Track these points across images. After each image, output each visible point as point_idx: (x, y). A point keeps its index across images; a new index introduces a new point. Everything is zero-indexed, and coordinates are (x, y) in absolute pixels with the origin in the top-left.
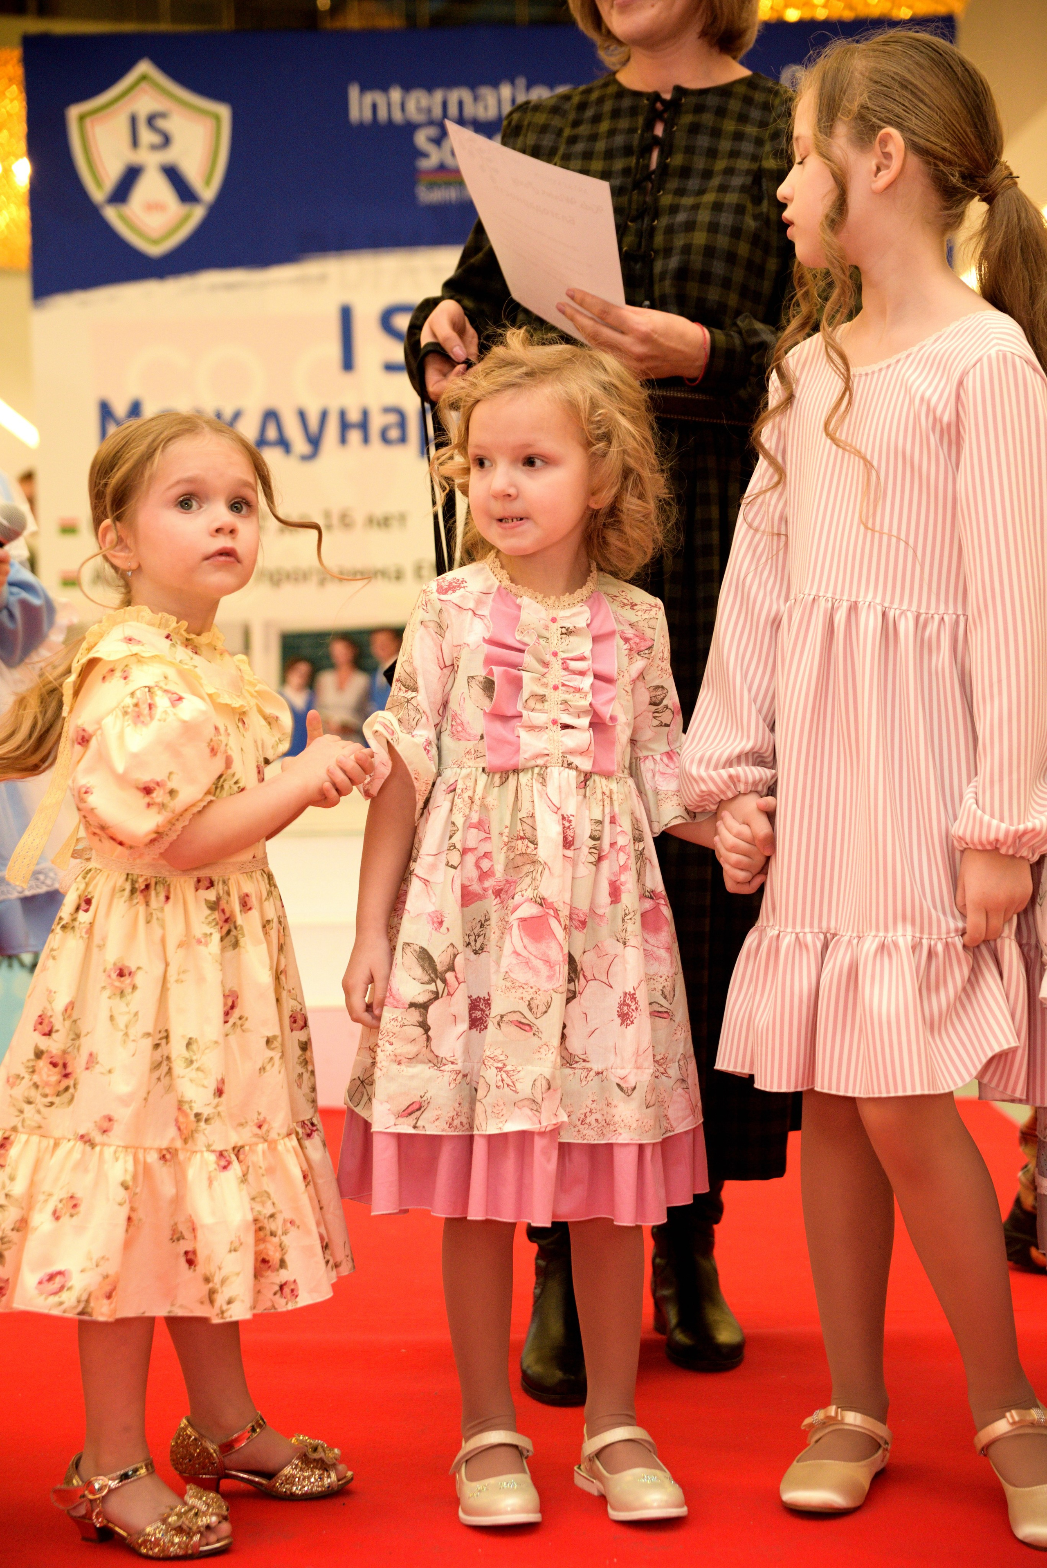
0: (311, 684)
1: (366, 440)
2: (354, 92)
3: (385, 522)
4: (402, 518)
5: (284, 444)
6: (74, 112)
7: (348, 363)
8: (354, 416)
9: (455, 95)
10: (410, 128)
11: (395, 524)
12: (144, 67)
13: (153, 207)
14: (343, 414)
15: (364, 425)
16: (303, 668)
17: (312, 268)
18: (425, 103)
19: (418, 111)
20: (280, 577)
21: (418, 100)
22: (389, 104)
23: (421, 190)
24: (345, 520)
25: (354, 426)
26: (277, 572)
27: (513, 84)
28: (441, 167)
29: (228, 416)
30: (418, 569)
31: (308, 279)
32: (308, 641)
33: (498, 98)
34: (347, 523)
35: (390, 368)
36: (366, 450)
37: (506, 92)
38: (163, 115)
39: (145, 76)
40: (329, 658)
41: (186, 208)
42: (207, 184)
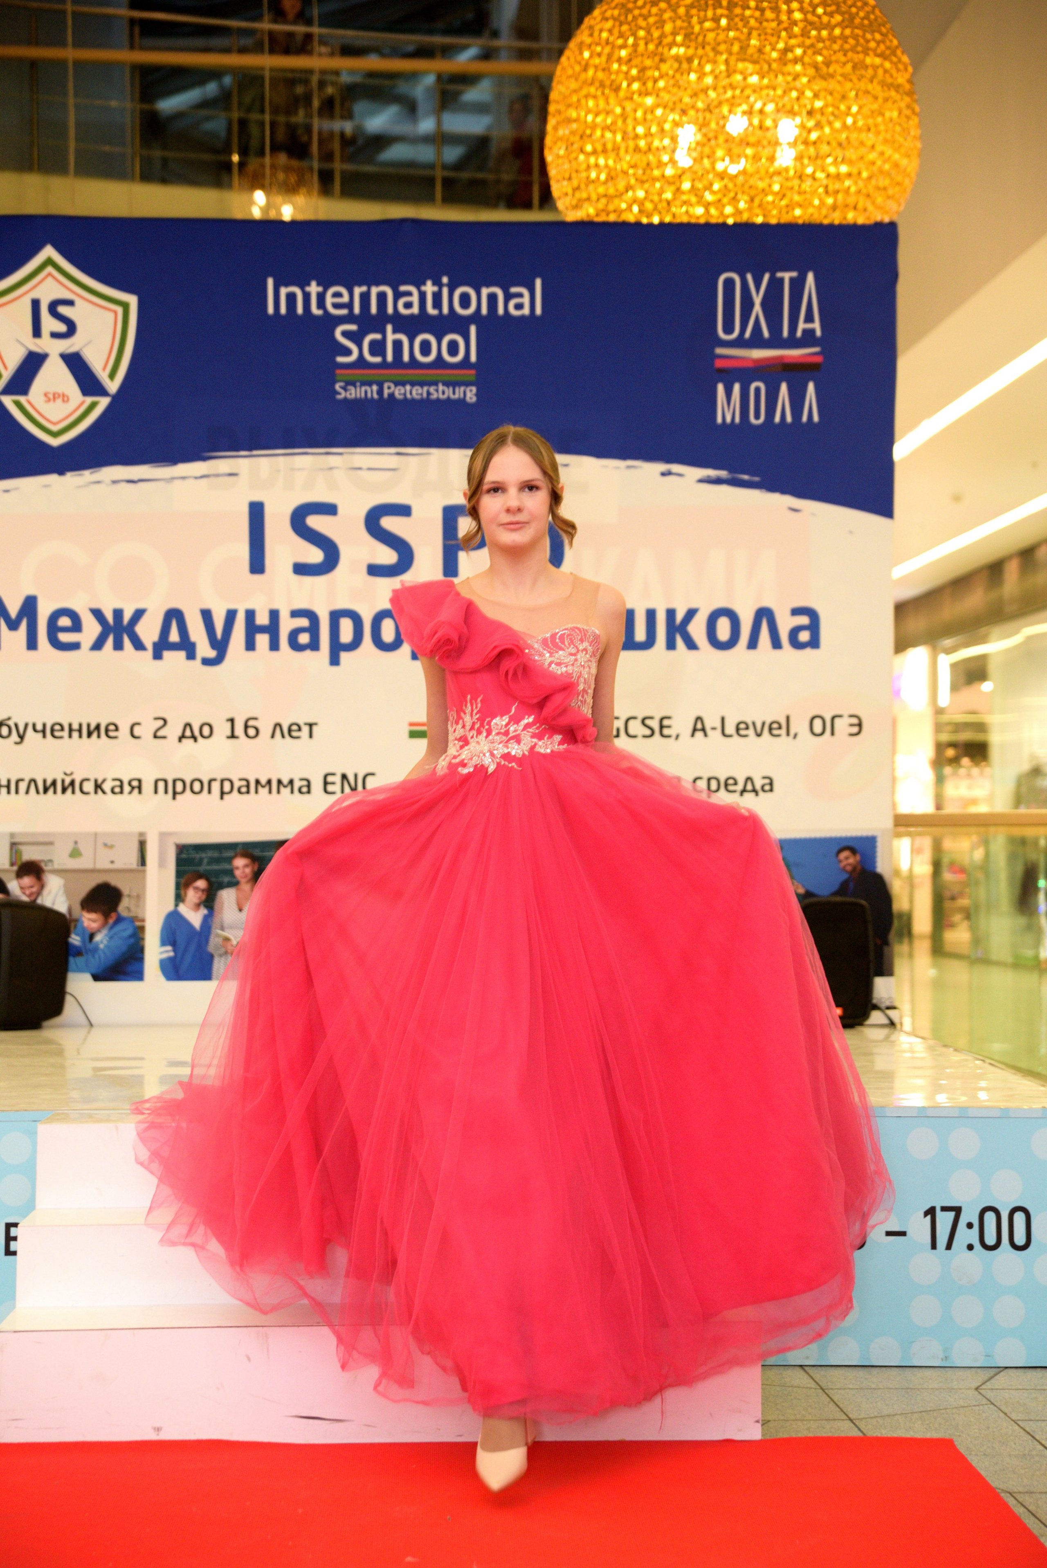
0: (209, 901)
1: (274, 646)
2: (270, 284)
3: (292, 731)
4: (311, 725)
5: (188, 647)
7: (257, 565)
8: (262, 619)
9: (374, 291)
10: (330, 322)
11: (304, 732)
12: (49, 251)
13: (53, 397)
15: (272, 629)
16: (201, 884)
17: (221, 465)
18: (346, 299)
19: (336, 306)
20: (179, 786)
21: (337, 295)
22: (307, 297)
23: (338, 387)
24: (251, 729)
25: (262, 629)
26: (174, 781)
27: (437, 282)
28: (361, 362)
29: (127, 617)
30: (326, 783)
31: (217, 475)
32: (206, 855)
33: (422, 296)
34: (252, 732)
35: (301, 569)
36: (274, 654)
37: (429, 288)
38: (70, 303)
39: (49, 262)
40: (230, 872)
41: (89, 400)
42: (112, 376)
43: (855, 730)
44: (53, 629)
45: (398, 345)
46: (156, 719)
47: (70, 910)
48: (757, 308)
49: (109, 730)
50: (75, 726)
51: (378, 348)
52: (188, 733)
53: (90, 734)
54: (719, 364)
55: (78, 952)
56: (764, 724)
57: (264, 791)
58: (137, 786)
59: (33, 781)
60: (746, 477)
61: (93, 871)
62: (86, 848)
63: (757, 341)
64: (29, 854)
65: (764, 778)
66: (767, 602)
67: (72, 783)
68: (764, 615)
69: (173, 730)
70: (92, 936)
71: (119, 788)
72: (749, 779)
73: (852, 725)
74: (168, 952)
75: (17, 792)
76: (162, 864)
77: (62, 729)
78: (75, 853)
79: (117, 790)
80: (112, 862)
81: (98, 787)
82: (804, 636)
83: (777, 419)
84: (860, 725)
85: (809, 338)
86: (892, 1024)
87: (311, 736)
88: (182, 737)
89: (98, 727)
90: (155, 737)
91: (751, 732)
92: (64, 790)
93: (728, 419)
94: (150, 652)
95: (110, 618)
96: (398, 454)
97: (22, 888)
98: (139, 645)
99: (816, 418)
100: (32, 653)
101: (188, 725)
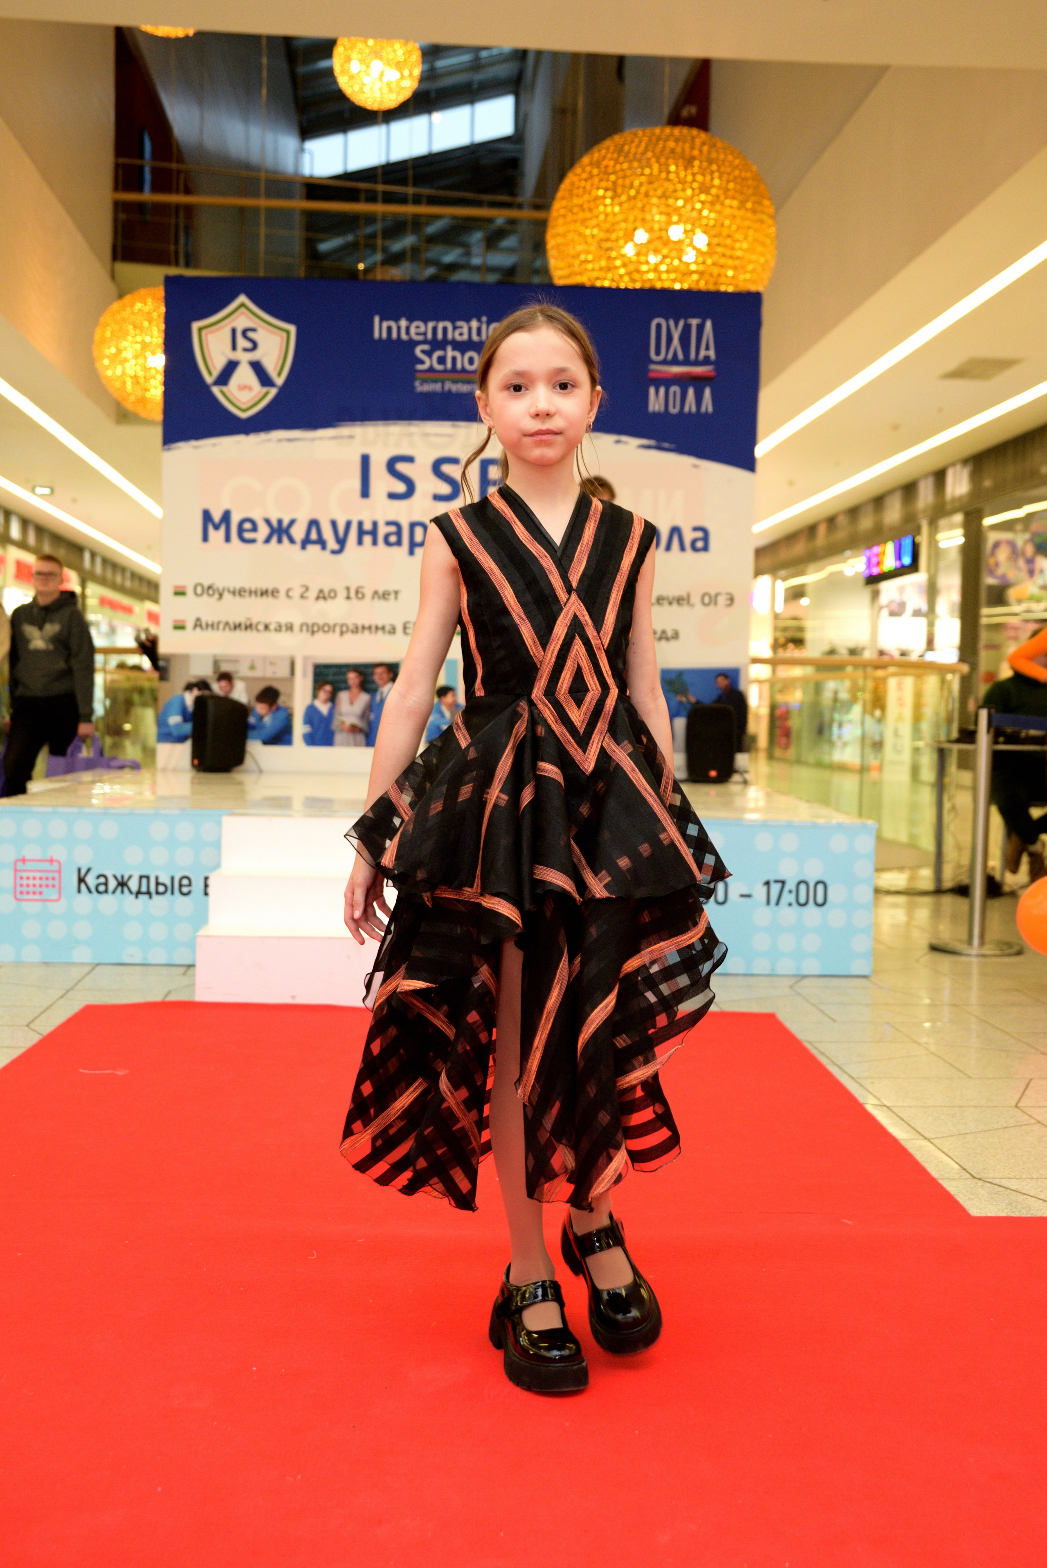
0: (332, 699)
1: (375, 543)
2: (377, 319)
3: (385, 596)
4: (396, 593)
5: (322, 542)
6: (196, 326)
7: (365, 492)
8: (368, 526)
9: (441, 325)
10: (413, 344)
11: (392, 596)
12: (242, 299)
13: (243, 388)
14: (360, 524)
15: (374, 533)
16: (328, 688)
17: (344, 431)
18: (422, 329)
19: (417, 334)
20: (315, 628)
21: (418, 327)
22: (399, 328)
23: (417, 384)
24: (359, 594)
25: (367, 533)
26: (313, 625)
27: (479, 320)
28: (431, 369)
29: (285, 523)
30: (405, 628)
31: (342, 437)
32: (332, 671)
33: (470, 329)
34: (360, 596)
35: (392, 496)
36: (375, 549)
37: (474, 324)
38: (254, 330)
39: (243, 305)
40: (345, 681)
41: (265, 390)
42: (279, 374)
43: (729, 602)
44: (241, 530)
45: (454, 359)
46: (303, 586)
47: (249, 702)
48: (676, 342)
49: (274, 593)
50: (253, 589)
51: (442, 360)
52: (322, 596)
53: (262, 594)
54: (651, 375)
55: (254, 728)
56: (674, 598)
57: (367, 632)
58: (290, 628)
59: (227, 624)
60: (666, 445)
61: (263, 679)
62: (259, 665)
63: (675, 361)
64: (225, 668)
65: (674, 630)
66: (678, 523)
67: (251, 625)
68: (676, 531)
69: (312, 594)
70: (261, 718)
71: (279, 629)
72: (664, 632)
73: (727, 599)
74: (307, 729)
75: (218, 628)
76: (304, 675)
77: (245, 591)
78: (252, 667)
79: (278, 628)
80: (274, 673)
81: (266, 627)
82: (700, 544)
83: (686, 409)
84: (732, 600)
85: (707, 361)
86: (745, 782)
87: (396, 598)
88: (318, 598)
89: (266, 592)
90: (302, 597)
91: (666, 603)
92: (246, 628)
93: (657, 408)
94: (298, 546)
95: (275, 523)
96: (454, 426)
97: (221, 688)
98: (292, 541)
99: (710, 409)
100: (228, 545)
101: (321, 591)
